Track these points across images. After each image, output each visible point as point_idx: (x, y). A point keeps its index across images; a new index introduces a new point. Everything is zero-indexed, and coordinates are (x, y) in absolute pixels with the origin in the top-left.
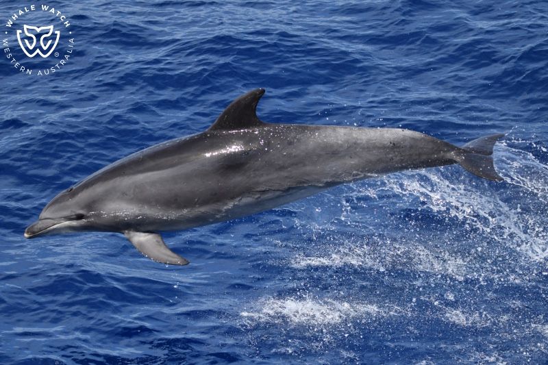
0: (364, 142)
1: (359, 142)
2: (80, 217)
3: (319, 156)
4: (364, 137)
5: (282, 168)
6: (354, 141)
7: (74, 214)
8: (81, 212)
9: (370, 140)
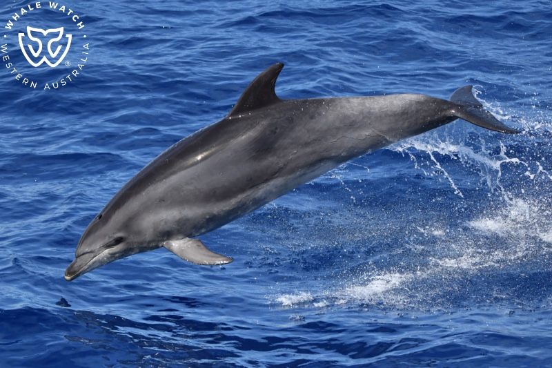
0: (377, 110)
1: (372, 111)
2: (118, 241)
3: (338, 129)
4: (376, 106)
5: (307, 144)
6: (368, 110)
7: (112, 239)
8: (120, 235)
9: (381, 108)
